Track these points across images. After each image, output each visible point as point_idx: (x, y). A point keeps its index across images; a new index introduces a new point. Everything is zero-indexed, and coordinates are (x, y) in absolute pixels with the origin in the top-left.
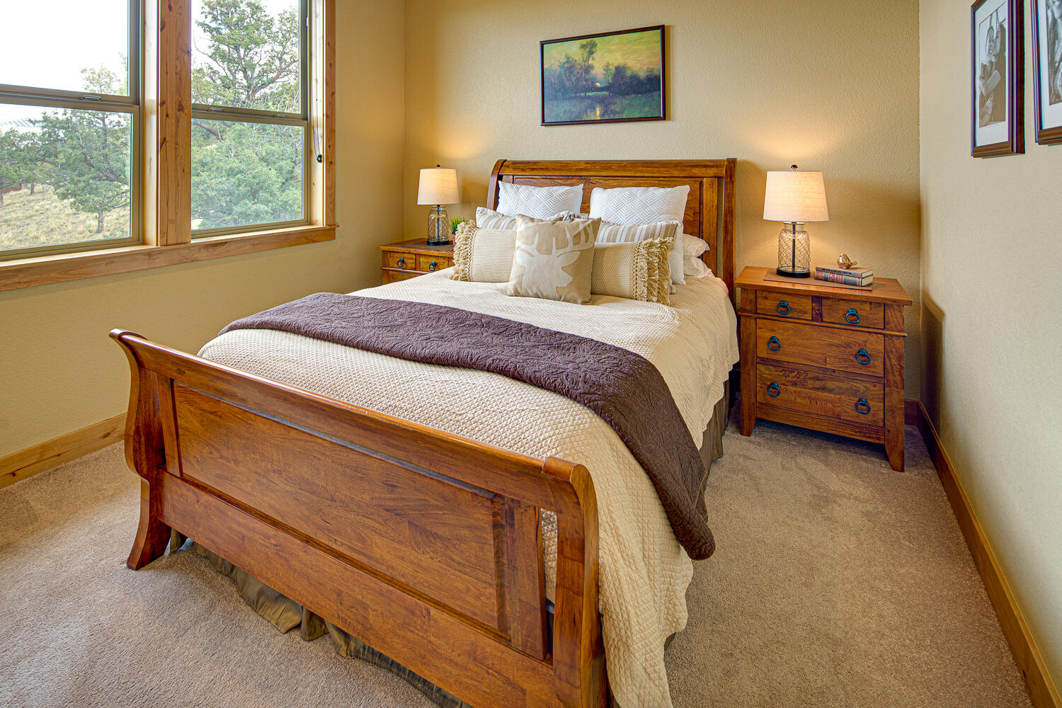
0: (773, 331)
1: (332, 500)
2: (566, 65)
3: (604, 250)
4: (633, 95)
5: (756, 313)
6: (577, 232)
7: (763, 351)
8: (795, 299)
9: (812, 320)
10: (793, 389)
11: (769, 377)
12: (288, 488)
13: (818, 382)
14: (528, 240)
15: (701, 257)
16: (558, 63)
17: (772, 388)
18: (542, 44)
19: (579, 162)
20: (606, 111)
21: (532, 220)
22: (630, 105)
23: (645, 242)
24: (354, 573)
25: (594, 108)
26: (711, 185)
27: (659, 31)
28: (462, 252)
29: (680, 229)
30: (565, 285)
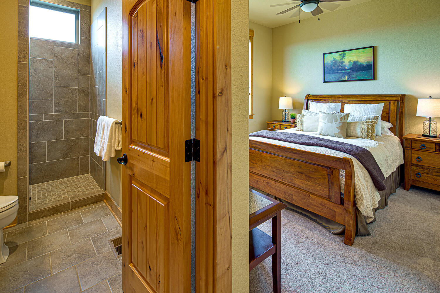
0: (418, 154)
1: (284, 171)
2: (333, 62)
3: (350, 123)
4: (361, 71)
5: (411, 148)
6: (341, 117)
7: (414, 161)
8: (428, 144)
9: (435, 151)
10: (427, 175)
11: (417, 171)
12: (271, 169)
13: (438, 174)
14: (324, 119)
15: (389, 129)
16: (330, 61)
17: (418, 175)
18: (324, 54)
19: (338, 95)
20: (349, 77)
21: (325, 113)
22: (360, 75)
23: (366, 121)
24: (289, 188)
25: (345, 76)
26: (394, 103)
27: (372, 48)
28: (300, 123)
29: (380, 118)
30: (337, 133)
